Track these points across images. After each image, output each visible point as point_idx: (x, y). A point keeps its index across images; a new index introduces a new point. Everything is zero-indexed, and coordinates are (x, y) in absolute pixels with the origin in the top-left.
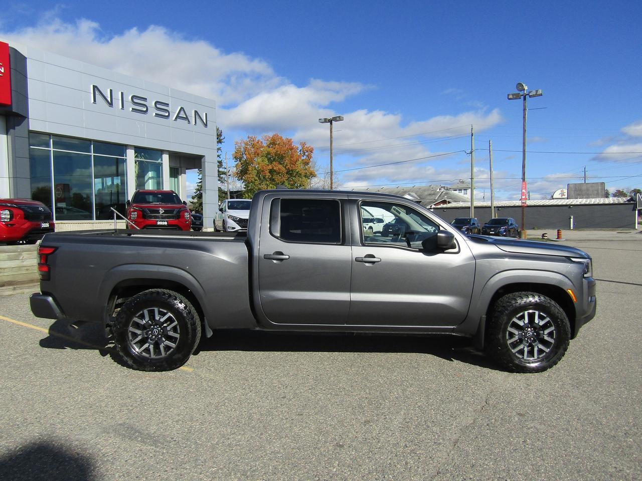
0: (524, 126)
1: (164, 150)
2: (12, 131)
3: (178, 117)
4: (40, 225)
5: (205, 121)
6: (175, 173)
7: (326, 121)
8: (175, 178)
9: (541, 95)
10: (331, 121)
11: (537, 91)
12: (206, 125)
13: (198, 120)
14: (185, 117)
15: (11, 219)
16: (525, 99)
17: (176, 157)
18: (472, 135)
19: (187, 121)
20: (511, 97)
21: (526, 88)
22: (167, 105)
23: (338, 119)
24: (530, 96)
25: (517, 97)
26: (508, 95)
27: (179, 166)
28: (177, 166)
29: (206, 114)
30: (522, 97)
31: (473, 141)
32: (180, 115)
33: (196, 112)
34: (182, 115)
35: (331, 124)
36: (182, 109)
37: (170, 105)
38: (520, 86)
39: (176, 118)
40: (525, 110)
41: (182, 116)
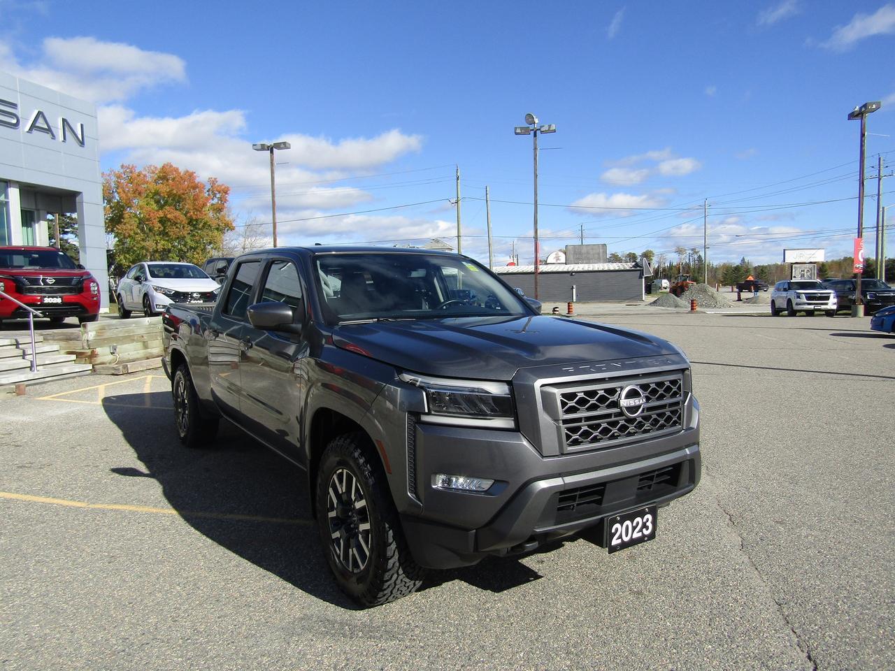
0: (535, 170)
1: (10, 181)
3: (33, 127)
5: (80, 137)
6: (28, 219)
7: (263, 148)
8: (27, 227)
9: (555, 131)
10: (271, 149)
11: (550, 126)
12: (82, 143)
13: (68, 134)
14: (47, 127)
16: (535, 135)
17: (29, 191)
18: (458, 179)
19: (48, 136)
20: (518, 131)
21: (536, 121)
22: (14, 105)
23: (282, 146)
24: (542, 132)
25: (525, 131)
26: (516, 128)
27: (34, 207)
28: (32, 207)
29: (82, 125)
30: (532, 133)
31: (459, 187)
32: (37, 125)
33: (64, 120)
34: (40, 123)
35: (272, 152)
36: (40, 113)
37: (19, 106)
38: (530, 118)
39: (31, 129)
40: (535, 149)
41: (41, 126)
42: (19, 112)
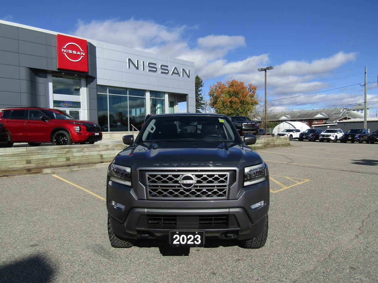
1: (165, 92)
2: (89, 85)
3: (173, 73)
4: (94, 134)
5: (188, 75)
6: (172, 104)
7: (262, 70)
8: (172, 107)
10: (265, 70)
12: (189, 77)
13: (184, 74)
15: (80, 131)
17: (171, 95)
18: (365, 73)
19: (178, 75)
22: (167, 66)
23: (270, 68)
27: (174, 100)
29: (189, 70)
31: (366, 77)
33: (183, 69)
34: (176, 71)
35: (266, 71)
36: (175, 68)
37: (169, 66)
39: (172, 74)
41: (176, 72)
42: (169, 69)
